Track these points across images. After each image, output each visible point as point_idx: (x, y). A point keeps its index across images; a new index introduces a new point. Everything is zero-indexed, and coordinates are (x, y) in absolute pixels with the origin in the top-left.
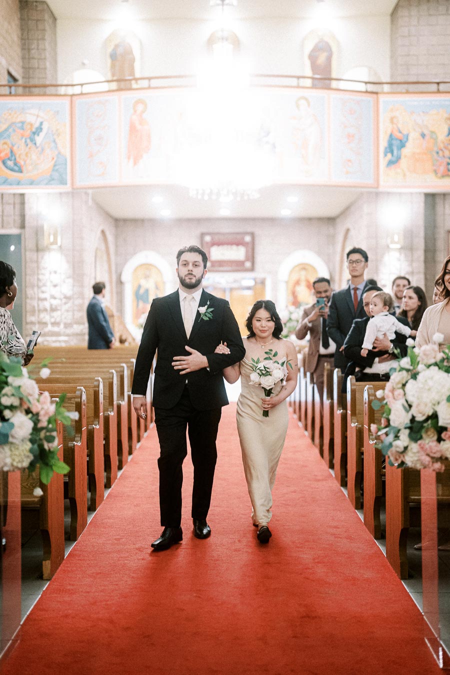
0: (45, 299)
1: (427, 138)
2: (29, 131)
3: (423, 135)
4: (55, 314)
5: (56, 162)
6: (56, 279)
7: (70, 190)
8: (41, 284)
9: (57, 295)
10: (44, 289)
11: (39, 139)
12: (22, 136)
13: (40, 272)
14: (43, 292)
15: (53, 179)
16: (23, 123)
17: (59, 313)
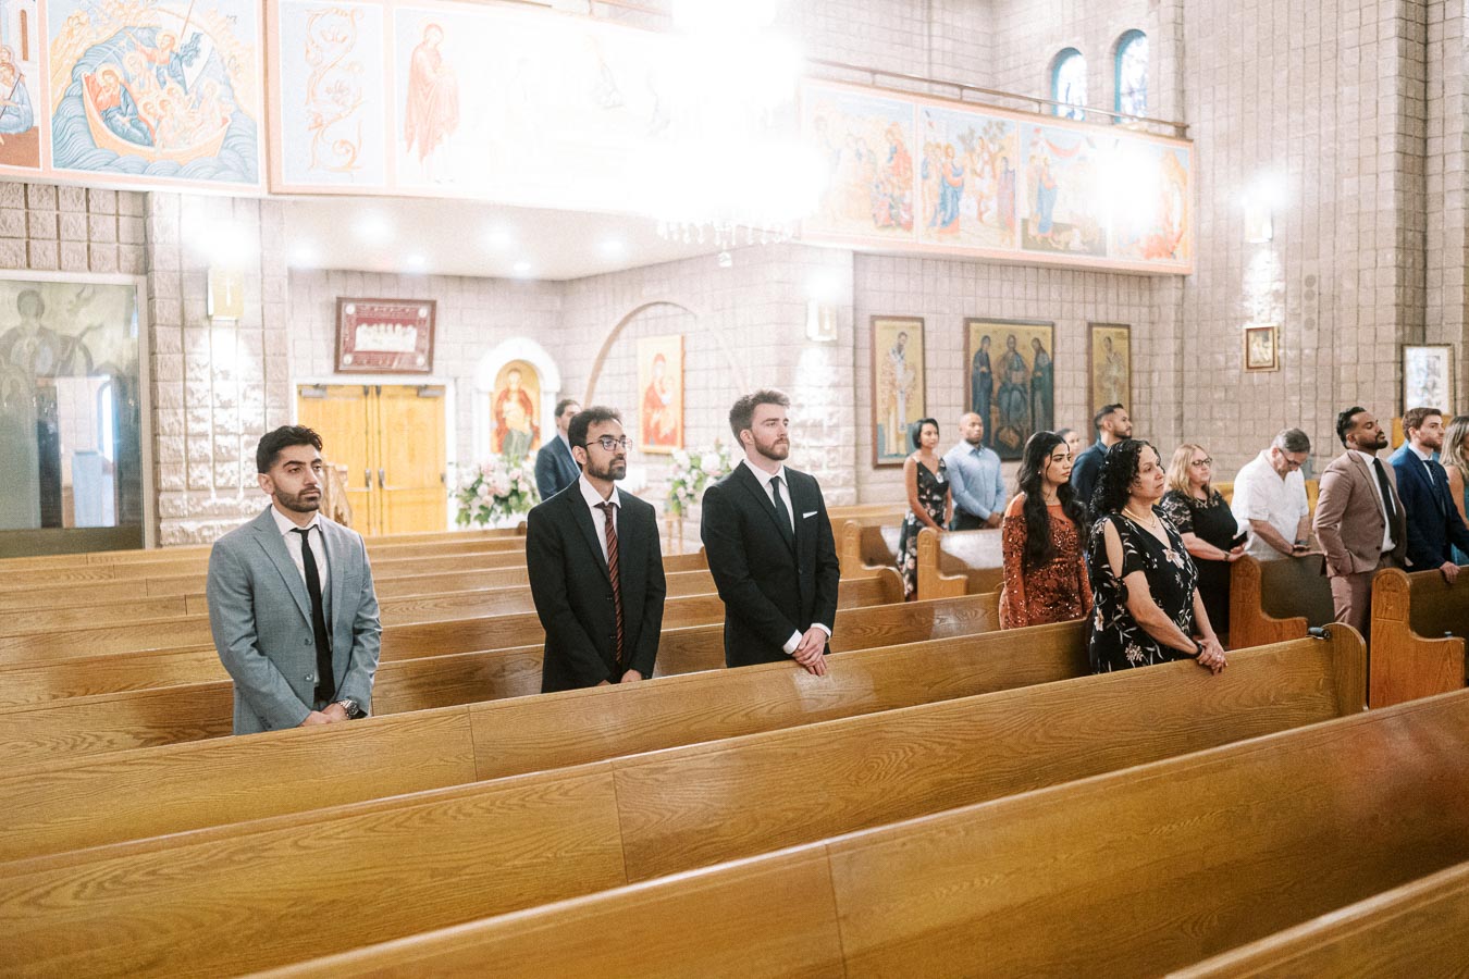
0: (204, 435)
1: (864, 159)
2: (168, 51)
3: (859, 155)
4: (226, 468)
5: (229, 128)
6: (225, 390)
7: (264, 194)
8: (191, 402)
9: (231, 426)
10: (199, 412)
11: (190, 73)
12: (151, 59)
13: (189, 375)
14: (198, 419)
15: (227, 168)
16: (153, 30)
17: (234, 466)
